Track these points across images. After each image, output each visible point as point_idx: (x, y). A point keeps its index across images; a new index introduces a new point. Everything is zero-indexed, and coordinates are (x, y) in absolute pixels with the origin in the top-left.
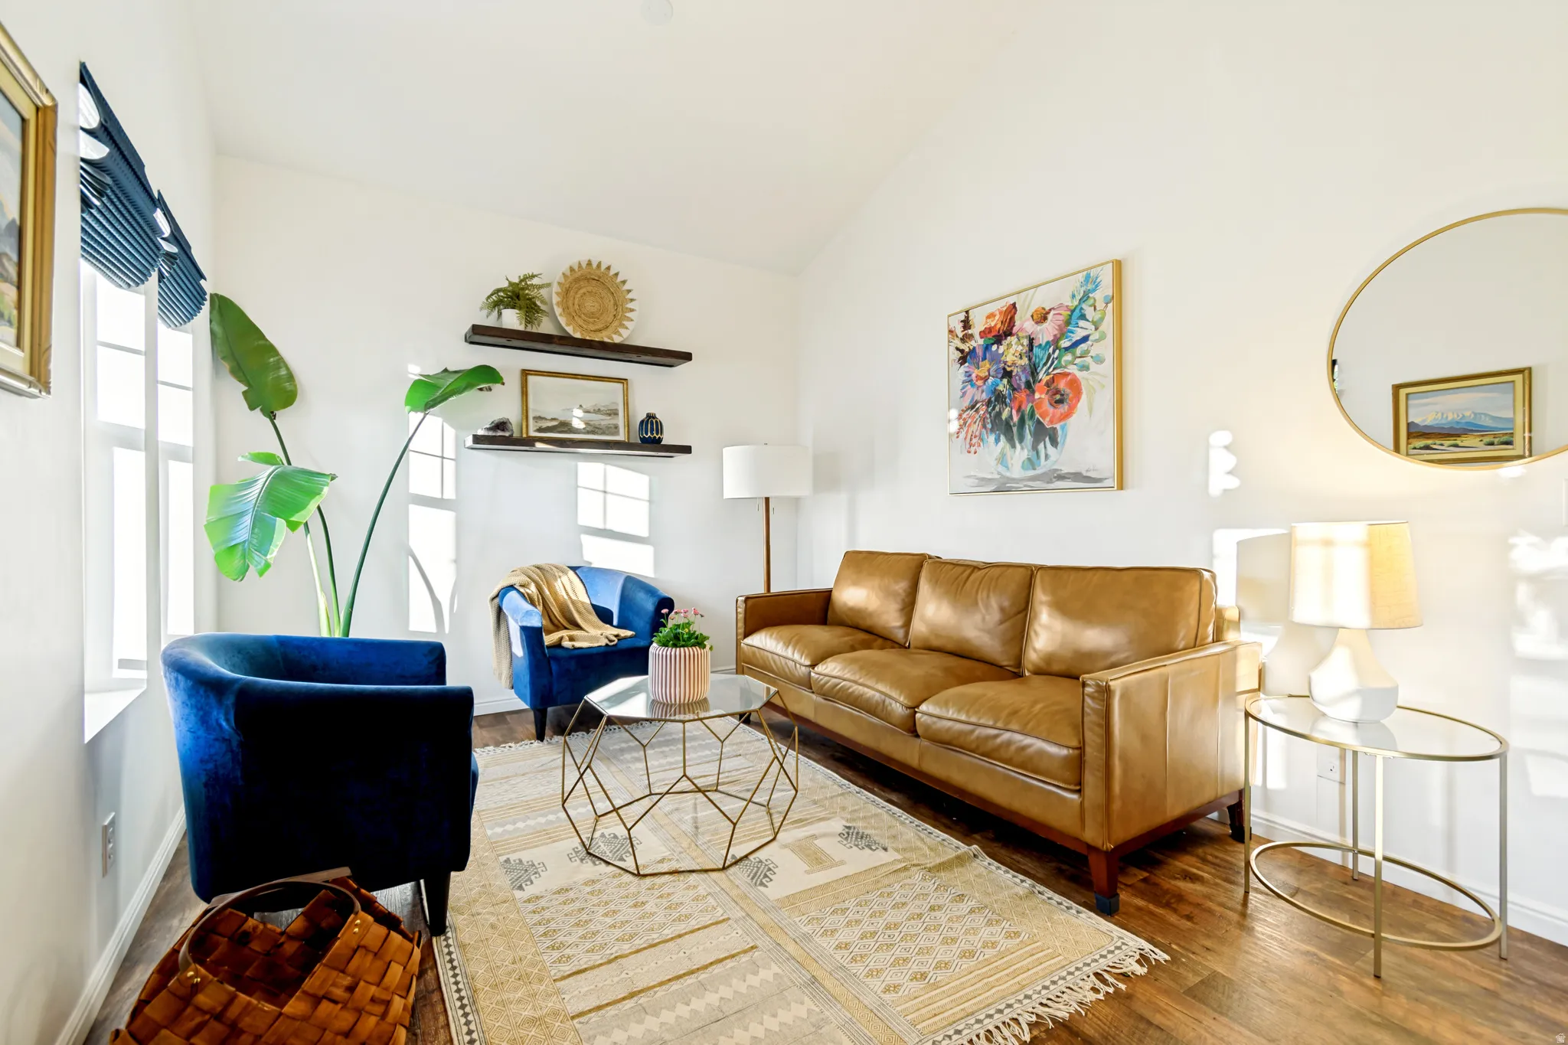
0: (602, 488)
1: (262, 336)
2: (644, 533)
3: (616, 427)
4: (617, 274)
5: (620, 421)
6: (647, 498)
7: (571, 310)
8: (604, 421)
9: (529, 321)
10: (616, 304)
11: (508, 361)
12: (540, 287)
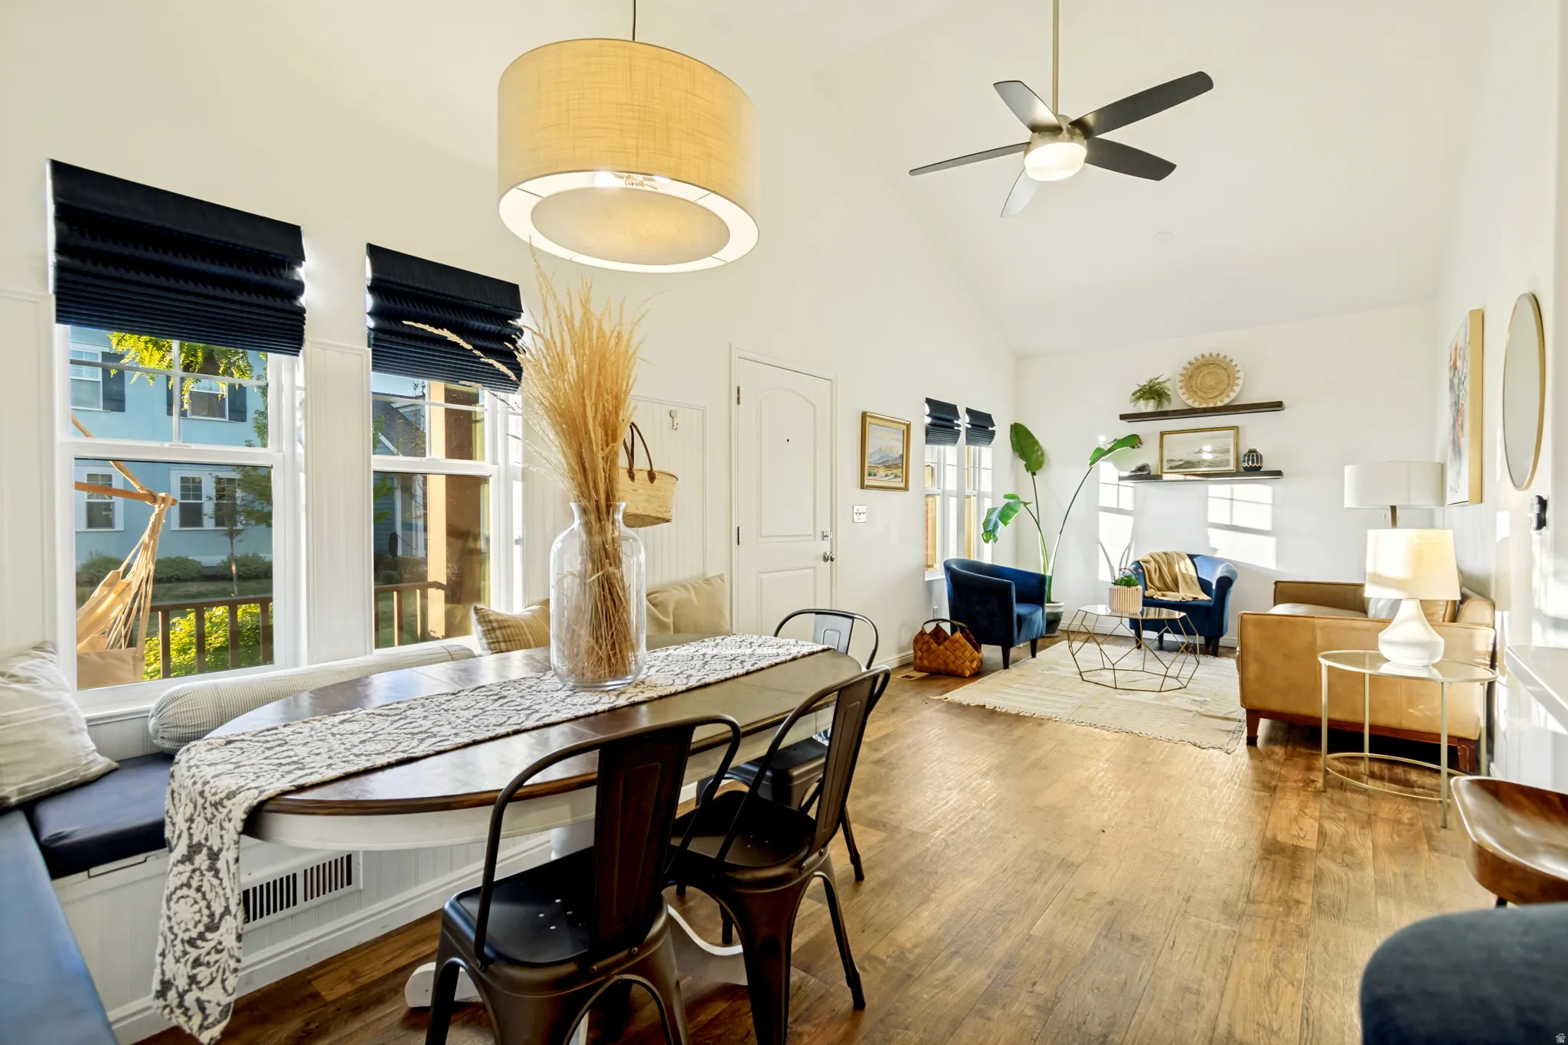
0: (1229, 497)
1: (1033, 437)
2: (1267, 527)
3: (1228, 461)
4: (1225, 357)
5: (1232, 457)
6: (1270, 501)
7: (1195, 387)
8: (1221, 457)
9: (1160, 404)
10: (1229, 376)
11: (1147, 430)
12: (1164, 382)
